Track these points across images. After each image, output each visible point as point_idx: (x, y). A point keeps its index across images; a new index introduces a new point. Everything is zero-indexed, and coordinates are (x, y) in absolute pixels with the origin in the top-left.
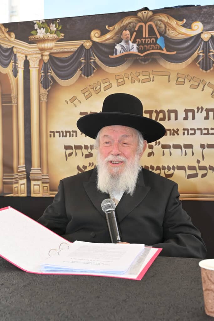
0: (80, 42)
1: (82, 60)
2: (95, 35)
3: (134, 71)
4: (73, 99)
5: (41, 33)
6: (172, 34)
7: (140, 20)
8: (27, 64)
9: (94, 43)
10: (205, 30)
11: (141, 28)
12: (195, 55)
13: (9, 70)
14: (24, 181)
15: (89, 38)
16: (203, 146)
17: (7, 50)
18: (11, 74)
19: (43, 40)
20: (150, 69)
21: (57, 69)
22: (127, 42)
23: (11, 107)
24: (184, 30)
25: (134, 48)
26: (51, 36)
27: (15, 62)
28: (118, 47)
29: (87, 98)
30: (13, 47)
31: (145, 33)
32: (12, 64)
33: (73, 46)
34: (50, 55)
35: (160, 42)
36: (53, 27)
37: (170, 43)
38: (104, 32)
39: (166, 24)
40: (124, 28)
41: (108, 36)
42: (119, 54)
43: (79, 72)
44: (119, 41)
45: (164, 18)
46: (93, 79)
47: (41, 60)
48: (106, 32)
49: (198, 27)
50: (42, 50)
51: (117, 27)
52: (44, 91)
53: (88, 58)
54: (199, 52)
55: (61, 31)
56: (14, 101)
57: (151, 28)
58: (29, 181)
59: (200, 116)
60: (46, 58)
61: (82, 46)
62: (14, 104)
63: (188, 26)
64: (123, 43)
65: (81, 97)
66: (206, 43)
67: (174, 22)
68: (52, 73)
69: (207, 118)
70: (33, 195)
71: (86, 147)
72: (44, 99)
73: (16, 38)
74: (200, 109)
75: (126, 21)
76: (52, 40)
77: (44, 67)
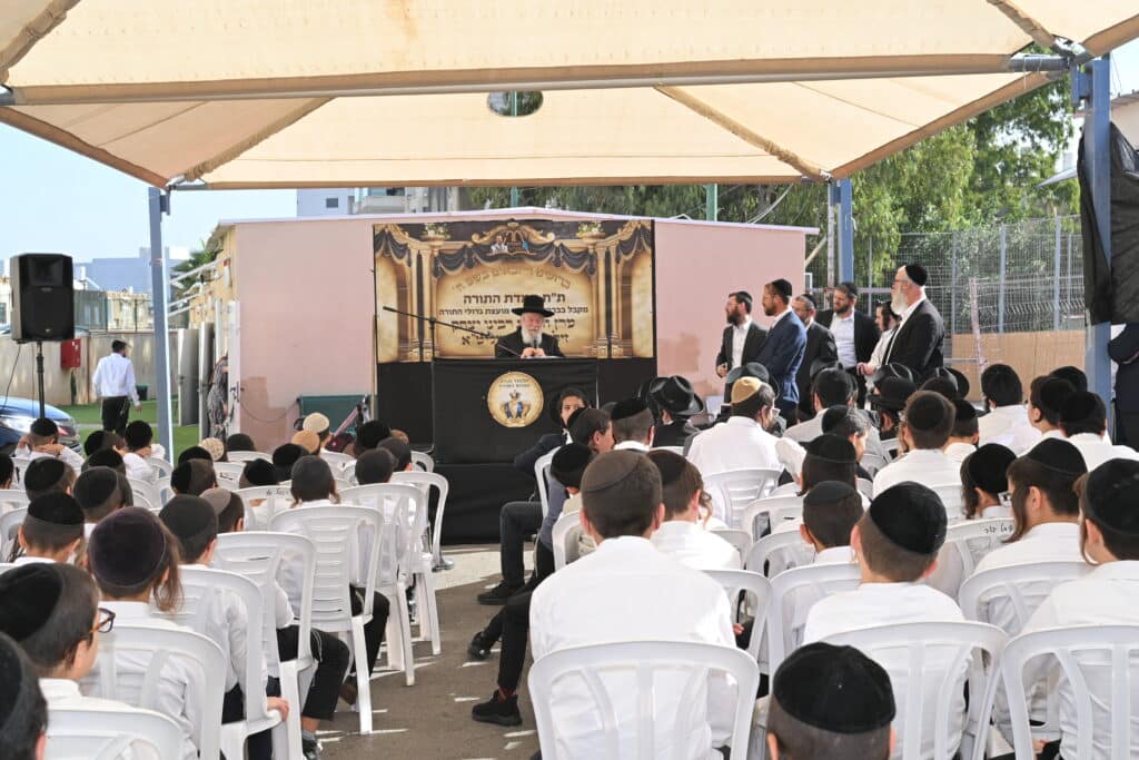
0: (463, 243)
1: (466, 256)
2: (475, 238)
3: (506, 266)
4: (458, 286)
5: (431, 234)
6: (533, 240)
7: (510, 229)
8: (419, 257)
9: (475, 244)
10: (556, 239)
11: (510, 234)
12: (549, 256)
13: (403, 262)
14: (418, 350)
15: (470, 240)
16: (556, 321)
17: (401, 246)
18: (406, 266)
19: (433, 240)
20: (518, 265)
21: (446, 262)
22: (500, 244)
23: (406, 291)
24: (541, 238)
25: (505, 249)
26: (438, 236)
27: (409, 254)
28: (493, 248)
29: (471, 284)
30: (406, 245)
31: (514, 239)
32: (406, 257)
33: (459, 245)
34: (440, 252)
35: (525, 245)
36: (441, 230)
37: (532, 246)
38: (482, 236)
39: (529, 233)
40: (498, 234)
41: (485, 239)
42: (494, 253)
43: (463, 266)
44: (495, 243)
45: (527, 228)
46: (474, 271)
47: (432, 255)
48: (485, 236)
49: (551, 237)
50: (433, 247)
51: (492, 233)
52: (433, 278)
53: (470, 254)
54: (552, 254)
55: (448, 233)
56: (408, 286)
57: (517, 236)
58: (421, 349)
59: (554, 299)
60: (436, 254)
61: (465, 246)
62: (408, 288)
63: (544, 235)
64: (497, 245)
65: (465, 284)
66: (557, 249)
67: (534, 232)
68: (441, 265)
69: (559, 300)
70: (425, 360)
71: (469, 322)
72: (434, 285)
73: (410, 236)
74: (554, 295)
75: (499, 228)
76: (440, 239)
77: (435, 260)
